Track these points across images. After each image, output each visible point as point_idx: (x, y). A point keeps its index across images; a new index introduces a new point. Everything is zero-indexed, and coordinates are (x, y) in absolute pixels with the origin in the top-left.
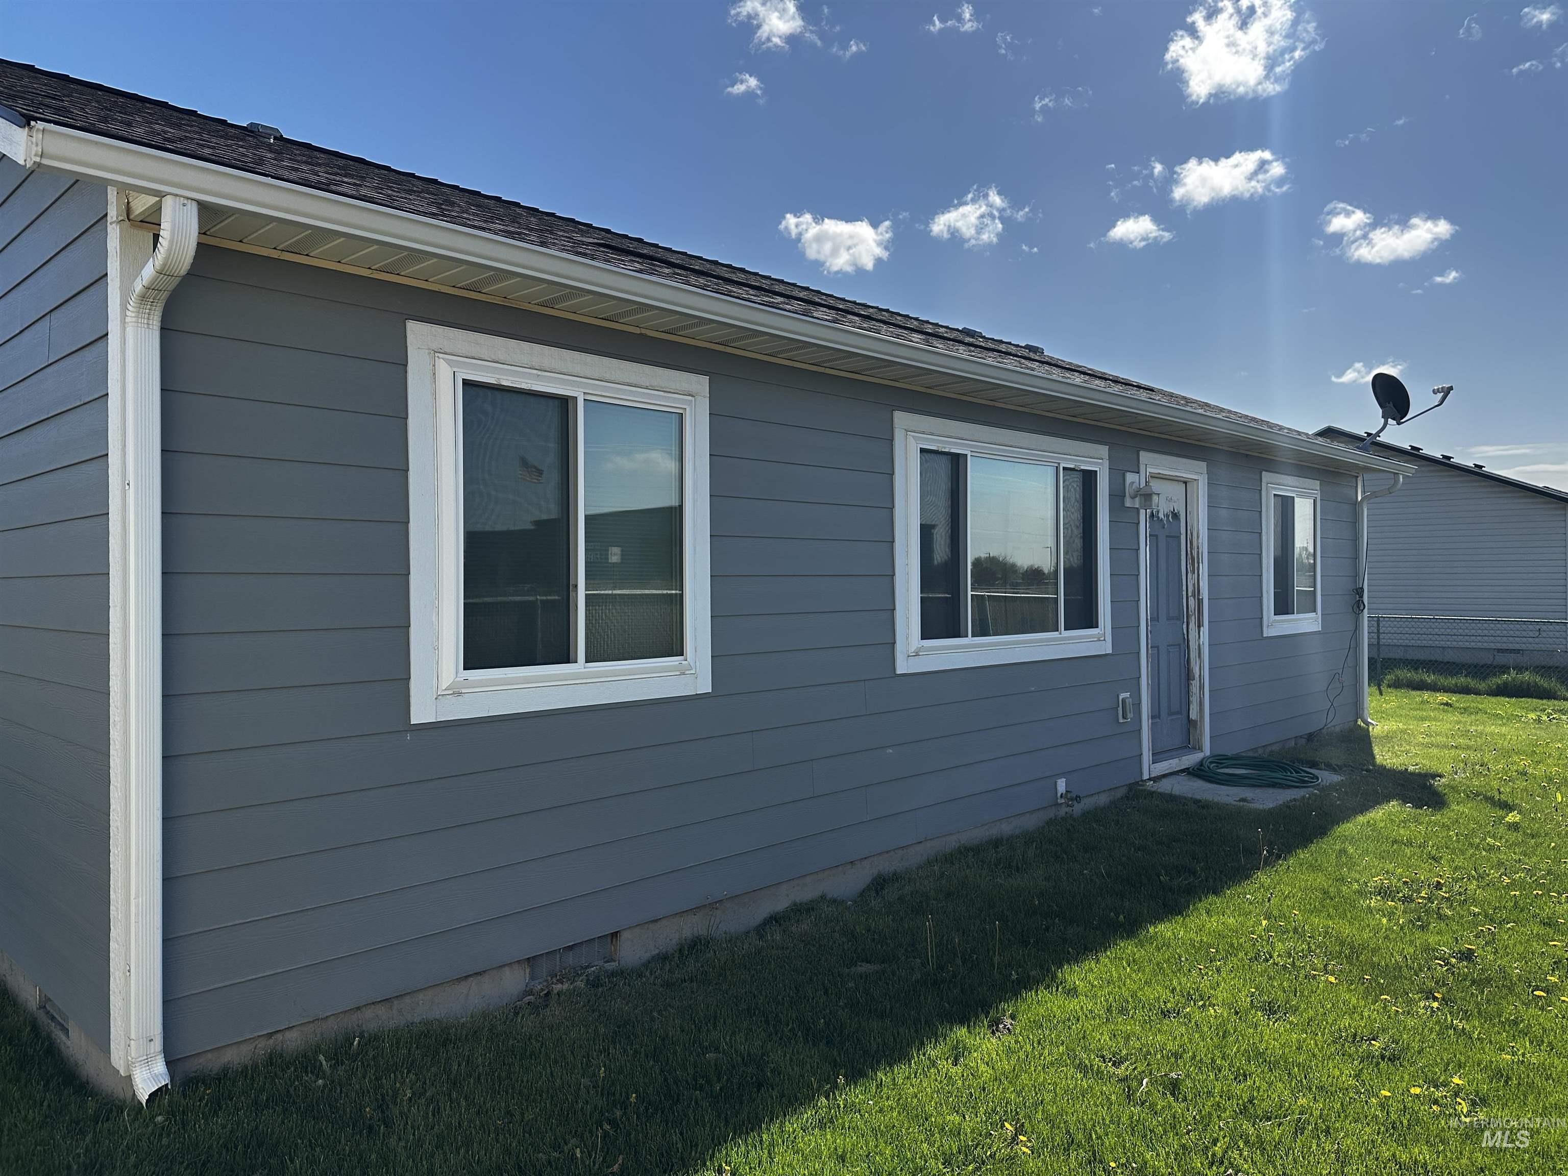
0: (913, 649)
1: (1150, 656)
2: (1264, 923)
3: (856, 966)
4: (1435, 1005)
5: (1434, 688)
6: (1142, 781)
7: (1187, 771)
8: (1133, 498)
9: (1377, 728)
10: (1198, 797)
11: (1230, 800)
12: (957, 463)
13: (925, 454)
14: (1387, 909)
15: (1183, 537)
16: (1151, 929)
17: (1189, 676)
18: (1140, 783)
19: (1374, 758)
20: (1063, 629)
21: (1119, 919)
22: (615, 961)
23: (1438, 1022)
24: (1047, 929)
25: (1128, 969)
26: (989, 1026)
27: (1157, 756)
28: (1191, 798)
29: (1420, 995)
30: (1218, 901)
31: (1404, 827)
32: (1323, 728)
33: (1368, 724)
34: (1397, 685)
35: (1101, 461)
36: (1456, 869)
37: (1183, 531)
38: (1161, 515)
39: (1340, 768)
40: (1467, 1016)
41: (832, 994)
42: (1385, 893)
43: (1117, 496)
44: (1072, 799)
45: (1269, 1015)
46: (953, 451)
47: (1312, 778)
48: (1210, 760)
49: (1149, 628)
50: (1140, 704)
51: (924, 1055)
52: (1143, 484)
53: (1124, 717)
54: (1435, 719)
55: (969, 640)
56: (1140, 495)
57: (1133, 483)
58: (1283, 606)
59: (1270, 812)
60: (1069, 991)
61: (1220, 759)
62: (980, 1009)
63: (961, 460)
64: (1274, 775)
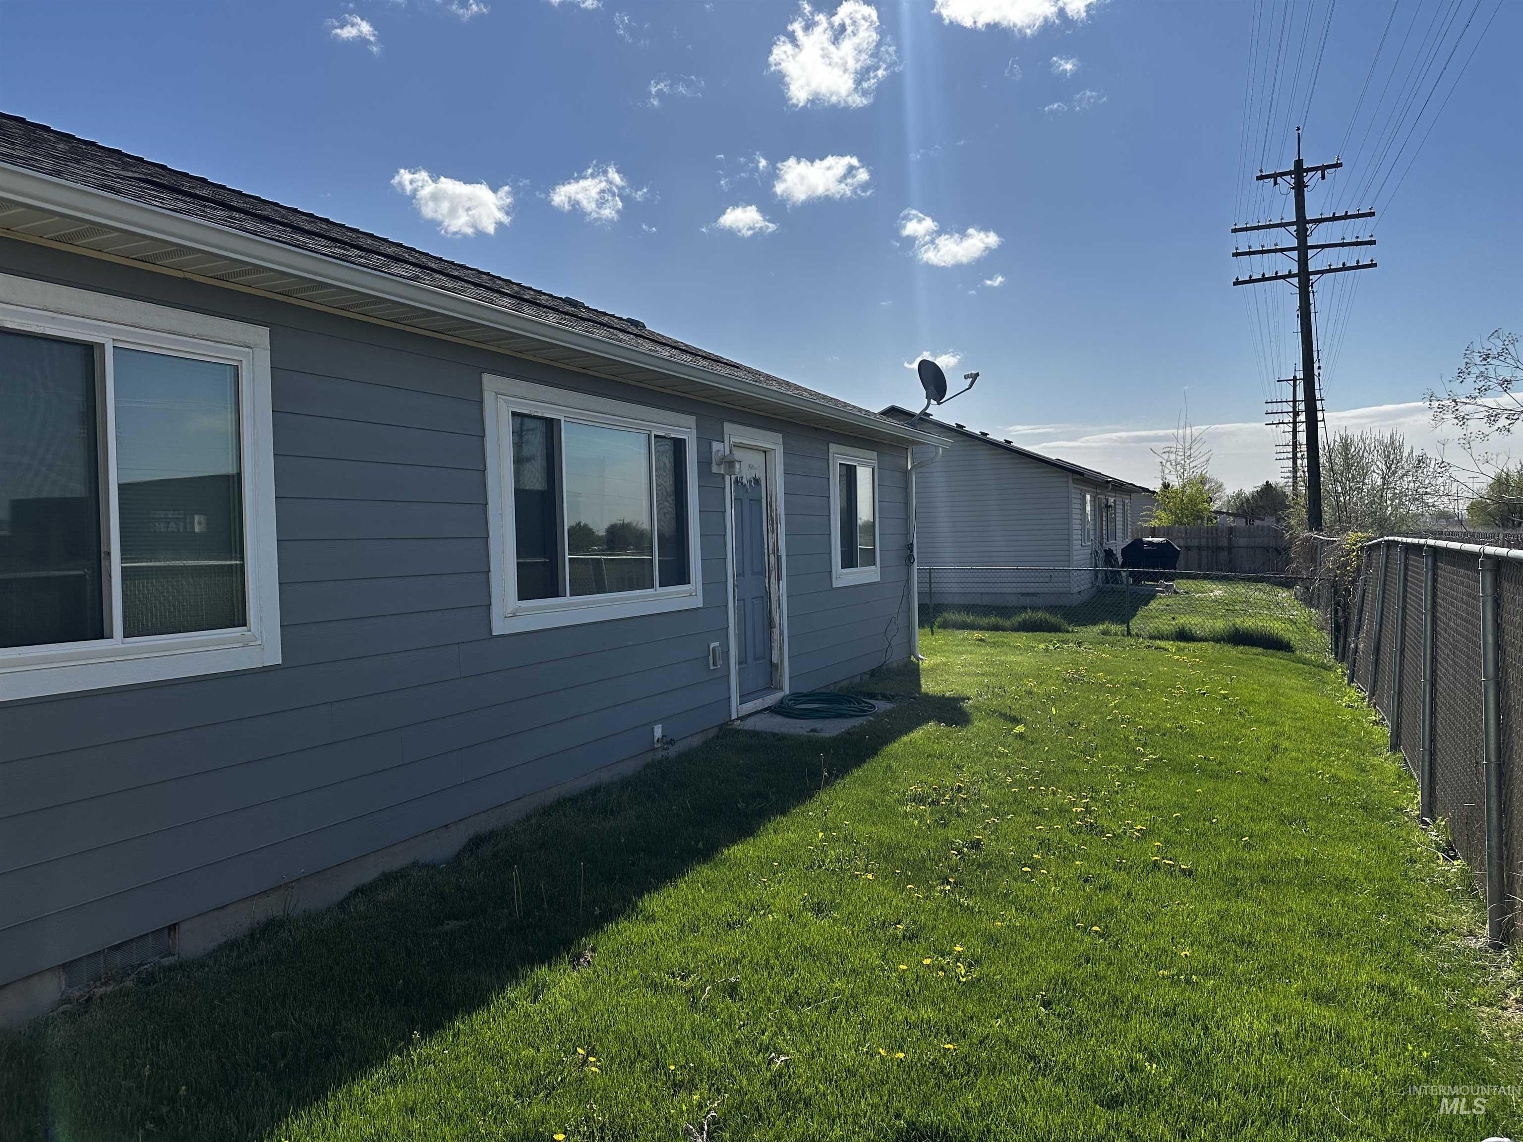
0: (509, 610)
1: (736, 607)
2: (821, 834)
3: (442, 925)
4: (948, 887)
5: (972, 627)
6: (731, 721)
7: (768, 709)
8: (719, 465)
9: (926, 662)
10: (776, 731)
11: (803, 732)
12: (551, 427)
13: (516, 417)
14: (918, 813)
15: (764, 500)
16: (726, 852)
17: (771, 624)
18: (729, 723)
19: (920, 686)
20: (658, 585)
21: (699, 847)
22: (174, 955)
23: (949, 902)
24: (633, 864)
25: (703, 891)
26: (570, 962)
27: (744, 698)
28: (771, 733)
29: (938, 881)
30: (785, 819)
31: (938, 743)
32: (883, 665)
33: (918, 659)
34: (945, 626)
35: (689, 430)
36: (974, 774)
37: (764, 495)
38: (744, 481)
39: (893, 697)
40: (971, 893)
41: (414, 954)
42: (919, 799)
43: (704, 463)
44: (667, 743)
45: (817, 914)
46: (545, 415)
47: (871, 708)
48: (789, 698)
49: (736, 583)
50: (728, 651)
51: (504, 998)
52: (727, 452)
53: (714, 664)
54: (971, 653)
55: (568, 599)
56: (725, 462)
57: (719, 451)
58: (849, 561)
59: (834, 739)
60: (648, 919)
61: (796, 697)
62: (562, 947)
63: (555, 424)
64: (841, 707)
